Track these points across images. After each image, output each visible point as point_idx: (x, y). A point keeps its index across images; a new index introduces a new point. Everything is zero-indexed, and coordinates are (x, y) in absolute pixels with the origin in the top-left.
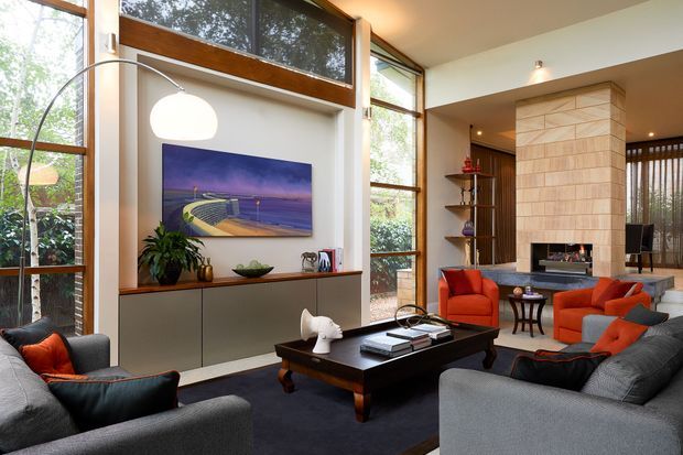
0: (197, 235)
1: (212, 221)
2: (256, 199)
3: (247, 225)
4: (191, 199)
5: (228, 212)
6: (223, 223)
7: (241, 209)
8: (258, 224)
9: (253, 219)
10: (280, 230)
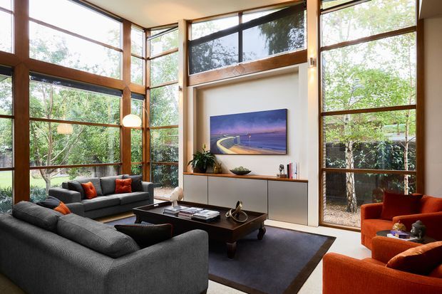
0: (221, 153)
1: (228, 147)
2: (249, 135)
3: (245, 148)
4: (219, 138)
5: (235, 143)
6: (233, 148)
7: (241, 141)
8: (250, 148)
9: (247, 145)
10: (263, 151)
